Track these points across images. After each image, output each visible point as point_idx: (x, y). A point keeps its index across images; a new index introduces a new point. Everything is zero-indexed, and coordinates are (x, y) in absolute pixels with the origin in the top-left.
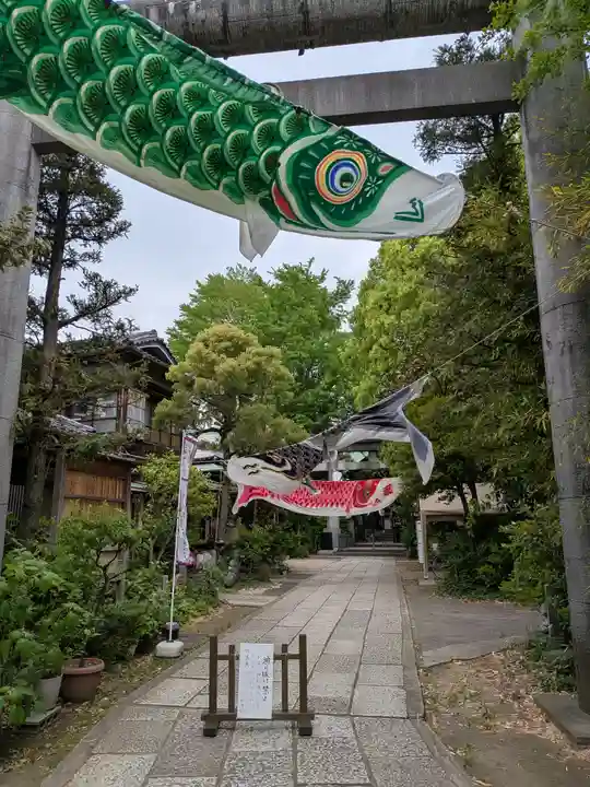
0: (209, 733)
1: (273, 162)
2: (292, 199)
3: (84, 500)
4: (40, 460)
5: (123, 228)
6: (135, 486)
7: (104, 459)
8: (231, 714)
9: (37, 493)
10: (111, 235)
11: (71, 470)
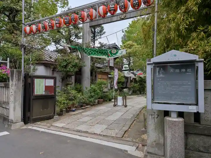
0: (114, 106)
1: (108, 52)
2: (110, 54)
3: (101, 79)
4: (94, 73)
5: (104, 33)
6: (109, 76)
7: (103, 72)
8: (117, 105)
9: (94, 78)
10: (103, 34)
11: (99, 74)
